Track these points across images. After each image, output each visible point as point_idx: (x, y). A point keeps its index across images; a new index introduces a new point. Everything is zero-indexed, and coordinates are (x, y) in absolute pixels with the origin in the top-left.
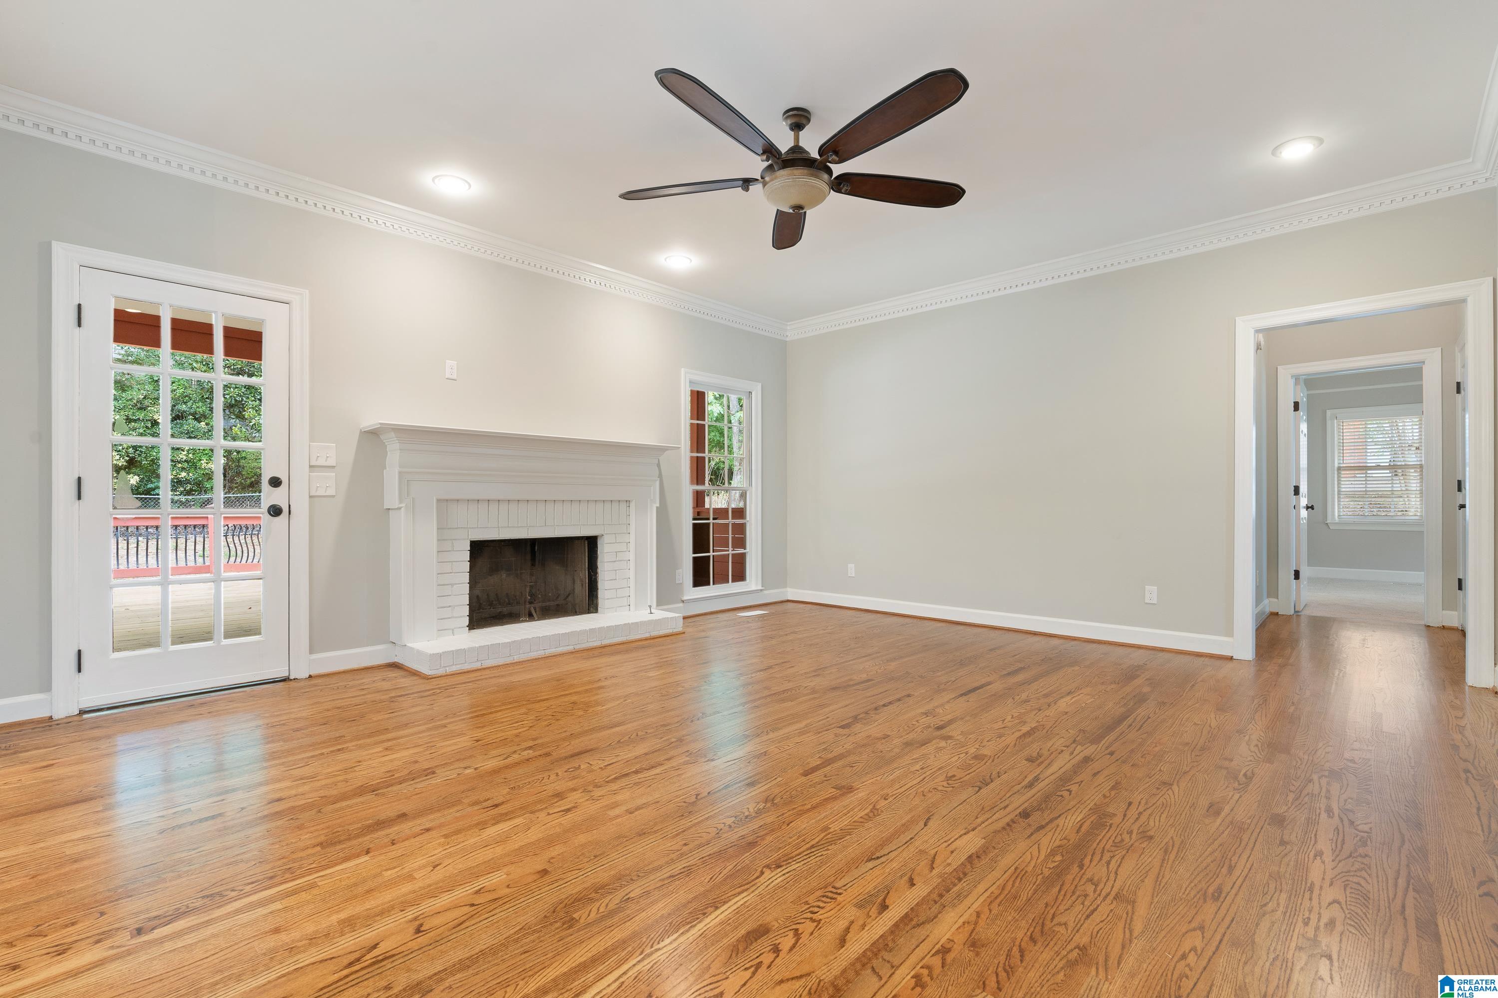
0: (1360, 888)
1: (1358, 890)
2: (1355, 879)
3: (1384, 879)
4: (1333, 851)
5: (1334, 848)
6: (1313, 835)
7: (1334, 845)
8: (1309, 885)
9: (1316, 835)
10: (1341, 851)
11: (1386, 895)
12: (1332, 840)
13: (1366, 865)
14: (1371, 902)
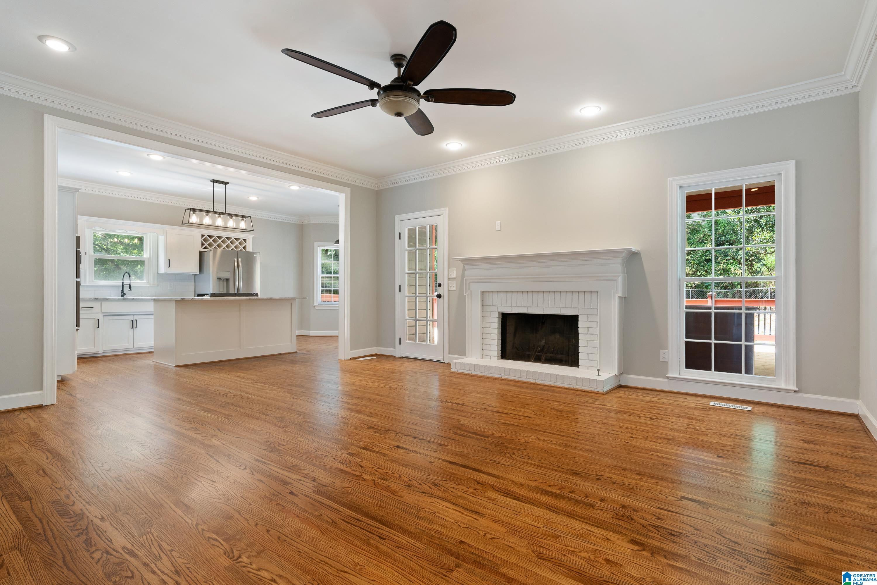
0: (67, 517)
1: (67, 515)
2: (73, 519)
3: (59, 529)
4: (97, 526)
5: (98, 528)
6: (118, 528)
7: (101, 530)
8: (91, 504)
9: (117, 529)
10: (94, 529)
11: (53, 522)
12: (105, 532)
13: (74, 530)
14: (57, 515)
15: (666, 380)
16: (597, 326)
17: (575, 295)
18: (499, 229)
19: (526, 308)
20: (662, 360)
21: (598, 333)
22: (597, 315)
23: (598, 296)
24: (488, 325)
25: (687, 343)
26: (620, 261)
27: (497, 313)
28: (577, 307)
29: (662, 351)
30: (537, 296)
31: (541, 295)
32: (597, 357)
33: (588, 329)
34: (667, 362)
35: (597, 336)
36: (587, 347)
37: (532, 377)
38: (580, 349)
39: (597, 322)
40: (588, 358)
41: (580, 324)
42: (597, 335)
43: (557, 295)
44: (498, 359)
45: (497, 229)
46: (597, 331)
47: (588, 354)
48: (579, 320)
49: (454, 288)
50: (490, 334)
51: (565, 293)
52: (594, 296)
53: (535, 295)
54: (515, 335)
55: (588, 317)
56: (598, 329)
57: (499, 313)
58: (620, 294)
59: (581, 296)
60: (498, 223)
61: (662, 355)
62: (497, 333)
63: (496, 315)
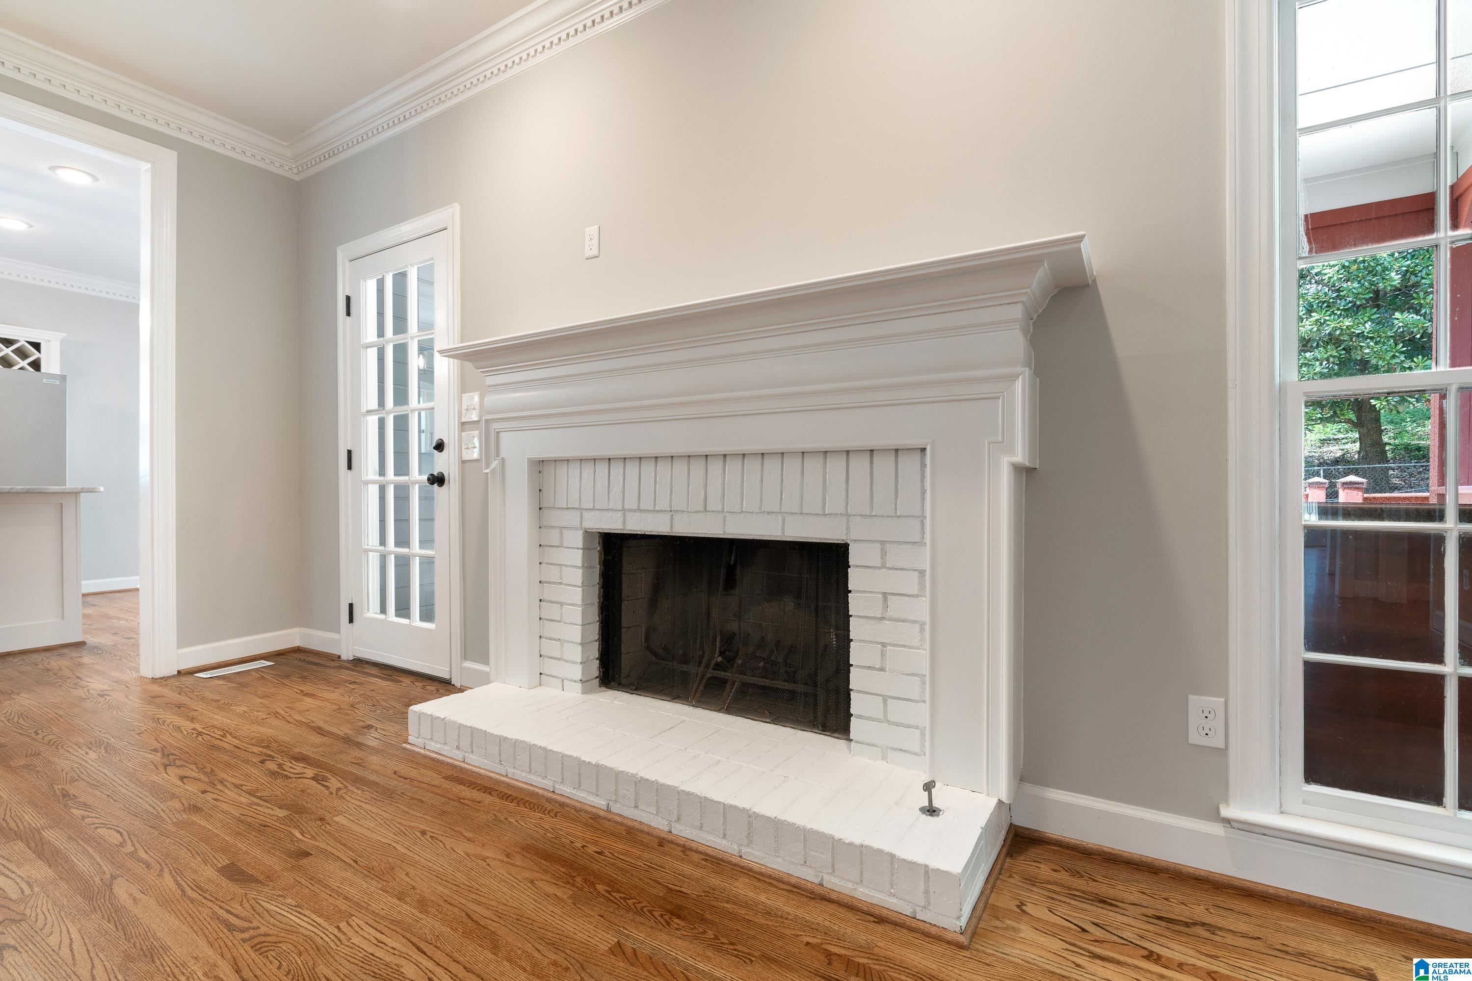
15: (1217, 829)
16: (922, 587)
17: (836, 466)
18: (595, 252)
19: (666, 518)
20: (1195, 738)
21: (924, 615)
22: (921, 543)
23: (923, 465)
24: (553, 574)
25: (1312, 671)
26: (1017, 312)
27: (580, 534)
28: (843, 511)
29: (1196, 702)
30: (703, 471)
31: (715, 467)
32: (921, 714)
33: (885, 600)
34: (1223, 752)
35: (922, 630)
36: (882, 669)
37: (658, 808)
38: (856, 679)
39: (922, 573)
40: (885, 713)
41: (856, 579)
42: (922, 625)
43: (773, 465)
44: (585, 692)
45: (588, 253)
46: (922, 610)
47: (885, 699)
48: (852, 561)
49: (476, 455)
50: (562, 604)
51: (799, 460)
52: (909, 464)
53: (697, 468)
54: (653, 604)
55: (884, 553)
56: (924, 605)
57: (588, 534)
58: (1020, 456)
59: (859, 465)
60: (593, 230)
61: (1195, 720)
62: (579, 602)
63: (577, 539)
